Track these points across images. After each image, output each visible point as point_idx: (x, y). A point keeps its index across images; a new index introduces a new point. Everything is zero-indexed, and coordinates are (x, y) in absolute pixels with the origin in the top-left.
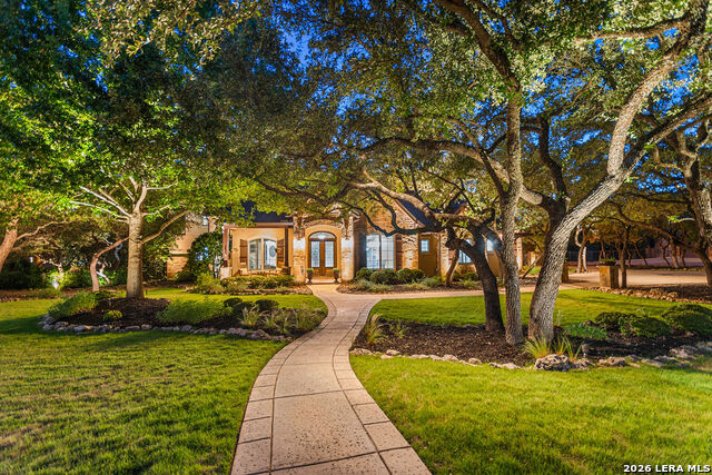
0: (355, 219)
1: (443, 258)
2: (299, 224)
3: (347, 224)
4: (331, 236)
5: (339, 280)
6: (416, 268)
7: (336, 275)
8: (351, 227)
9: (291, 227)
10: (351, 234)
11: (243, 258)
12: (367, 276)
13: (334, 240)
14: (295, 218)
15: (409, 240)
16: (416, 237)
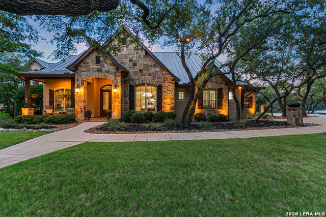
0: (122, 72)
2: (80, 76)
3: (116, 76)
6: (173, 111)
8: (119, 79)
15: (168, 90)
16: (173, 88)
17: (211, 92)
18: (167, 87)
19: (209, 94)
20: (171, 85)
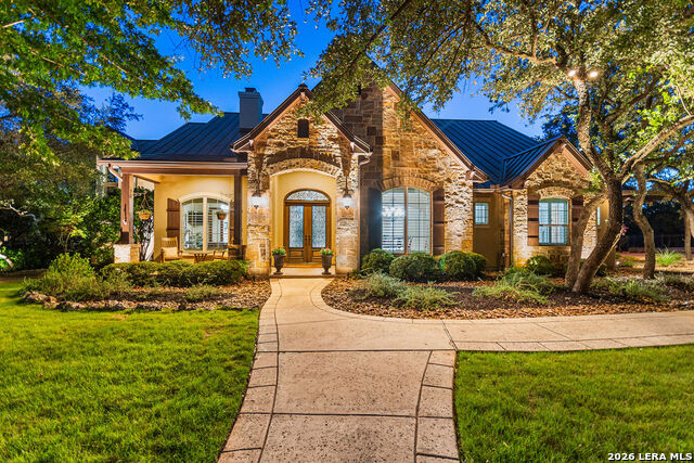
0: (361, 158)
1: (517, 235)
2: (259, 167)
3: (346, 169)
4: (321, 198)
5: (332, 271)
6: (469, 251)
7: (326, 262)
8: (354, 174)
9: (244, 172)
10: (354, 186)
11: (173, 230)
12: (383, 265)
13: (327, 204)
14: (251, 155)
15: (457, 202)
16: (470, 196)
17: (553, 205)
18: (455, 194)
19: (550, 211)
20: (464, 189)
